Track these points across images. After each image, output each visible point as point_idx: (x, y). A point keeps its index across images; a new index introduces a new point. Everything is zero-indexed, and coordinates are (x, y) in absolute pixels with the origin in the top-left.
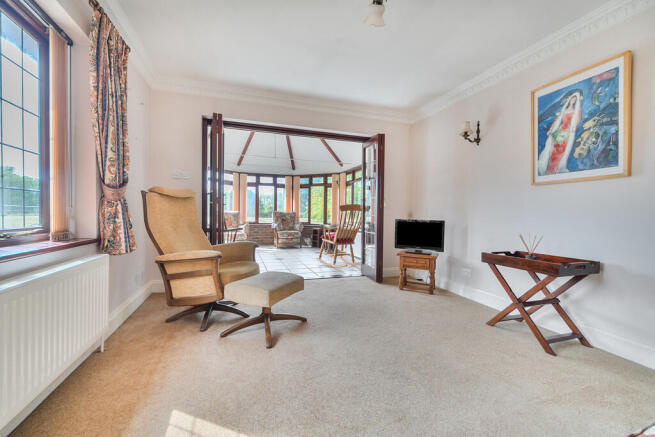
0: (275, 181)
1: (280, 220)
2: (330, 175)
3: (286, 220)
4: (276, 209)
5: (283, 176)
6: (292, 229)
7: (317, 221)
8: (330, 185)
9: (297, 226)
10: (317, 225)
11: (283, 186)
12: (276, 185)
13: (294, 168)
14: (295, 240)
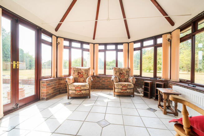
0: (116, 47)
1: (118, 74)
2: (160, 36)
3: (122, 75)
4: (117, 66)
5: (122, 44)
6: (127, 81)
7: (148, 74)
8: (160, 45)
9: (131, 79)
10: (147, 78)
11: (122, 50)
12: (117, 50)
13: (129, 37)
14: (128, 91)
